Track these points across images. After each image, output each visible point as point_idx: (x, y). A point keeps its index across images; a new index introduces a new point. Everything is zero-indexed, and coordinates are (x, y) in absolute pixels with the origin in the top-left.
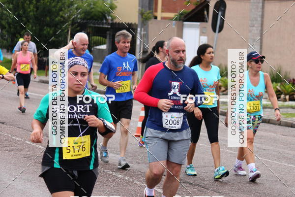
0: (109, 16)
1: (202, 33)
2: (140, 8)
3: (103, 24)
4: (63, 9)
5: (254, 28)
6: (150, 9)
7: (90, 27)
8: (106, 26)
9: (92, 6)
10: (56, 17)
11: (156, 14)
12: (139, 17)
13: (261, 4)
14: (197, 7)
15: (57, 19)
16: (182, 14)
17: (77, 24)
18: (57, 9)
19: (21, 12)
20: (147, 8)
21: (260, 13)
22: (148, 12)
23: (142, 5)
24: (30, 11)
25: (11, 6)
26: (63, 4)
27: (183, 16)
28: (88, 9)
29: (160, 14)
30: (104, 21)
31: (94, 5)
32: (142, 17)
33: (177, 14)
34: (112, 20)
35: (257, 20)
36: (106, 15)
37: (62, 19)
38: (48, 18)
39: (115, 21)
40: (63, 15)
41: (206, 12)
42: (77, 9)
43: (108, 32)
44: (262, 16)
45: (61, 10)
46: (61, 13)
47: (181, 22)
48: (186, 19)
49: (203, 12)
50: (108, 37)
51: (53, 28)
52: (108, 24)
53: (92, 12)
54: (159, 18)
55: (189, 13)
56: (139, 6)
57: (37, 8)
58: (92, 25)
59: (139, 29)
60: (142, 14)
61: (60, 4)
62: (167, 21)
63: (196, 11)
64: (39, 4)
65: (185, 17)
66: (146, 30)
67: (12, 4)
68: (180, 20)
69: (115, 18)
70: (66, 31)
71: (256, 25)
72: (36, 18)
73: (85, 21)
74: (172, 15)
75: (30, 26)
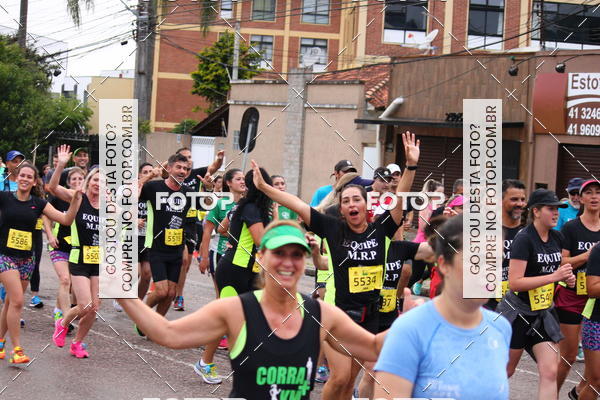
0: (82, 125)
3: (78, 137)
5: (292, 146)
8: (84, 140)
13: (301, 115)
14: (210, 117)
15: (18, 130)
21: (300, 126)
28: (55, 115)
29: (153, 124)
31: (63, 109)
35: (295, 135)
41: (223, 123)
44: (303, 130)
45: (24, 117)
46: (24, 122)
47: (189, 136)
48: (195, 131)
49: (221, 124)
51: (12, 143)
52: (87, 137)
54: (153, 130)
63: (210, 121)
65: (195, 128)
68: (187, 133)
69: (91, 128)
71: (294, 142)
74: (172, 125)
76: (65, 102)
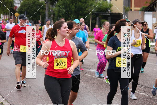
0: (109, 10)
1: (153, 17)
2: (124, 6)
3: (106, 14)
4: (88, 7)
6: (128, 6)
7: (101, 15)
8: (108, 15)
9: (101, 5)
10: (85, 11)
11: (131, 8)
12: (123, 10)
16: (143, 8)
17: (94, 14)
18: (85, 7)
19: (68, 9)
20: (127, 6)
22: (128, 7)
23: (125, 4)
24: (73, 9)
25: (64, 6)
26: (88, 5)
27: (144, 9)
28: (99, 7)
29: (133, 8)
30: (107, 12)
31: (102, 5)
32: (125, 10)
33: (141, 8)
34: (111, 12)
36: (108, 9)
37: (87, 12)
38: (81, 12)
39: (112, 12)
40: (88, 10)
41: (155, 7)
42: (94, 7)
43: (109, 18)
46: (87, 9)
47: (143, 12)
48: (146, 10)
50: (109, 20)
52: (109, 14)
53: (101, 8)
54: (133, 10)
55: (147, 8)
56: (124, 5)
57: (76, 7)
58: (101, 14)
59: (123, 16)
60: (125, 8)
61: (86, 5)
62: (137, 11)
64: (76, 5)
65: (145, 9)
66: (127, 16)
67: (64, 5)
68: (143, 11)
70: (89, 17)
72: (75, 11)
73: (98, 13)
74: (139, 9)
75: (73, 15)
76: (103, 2)
